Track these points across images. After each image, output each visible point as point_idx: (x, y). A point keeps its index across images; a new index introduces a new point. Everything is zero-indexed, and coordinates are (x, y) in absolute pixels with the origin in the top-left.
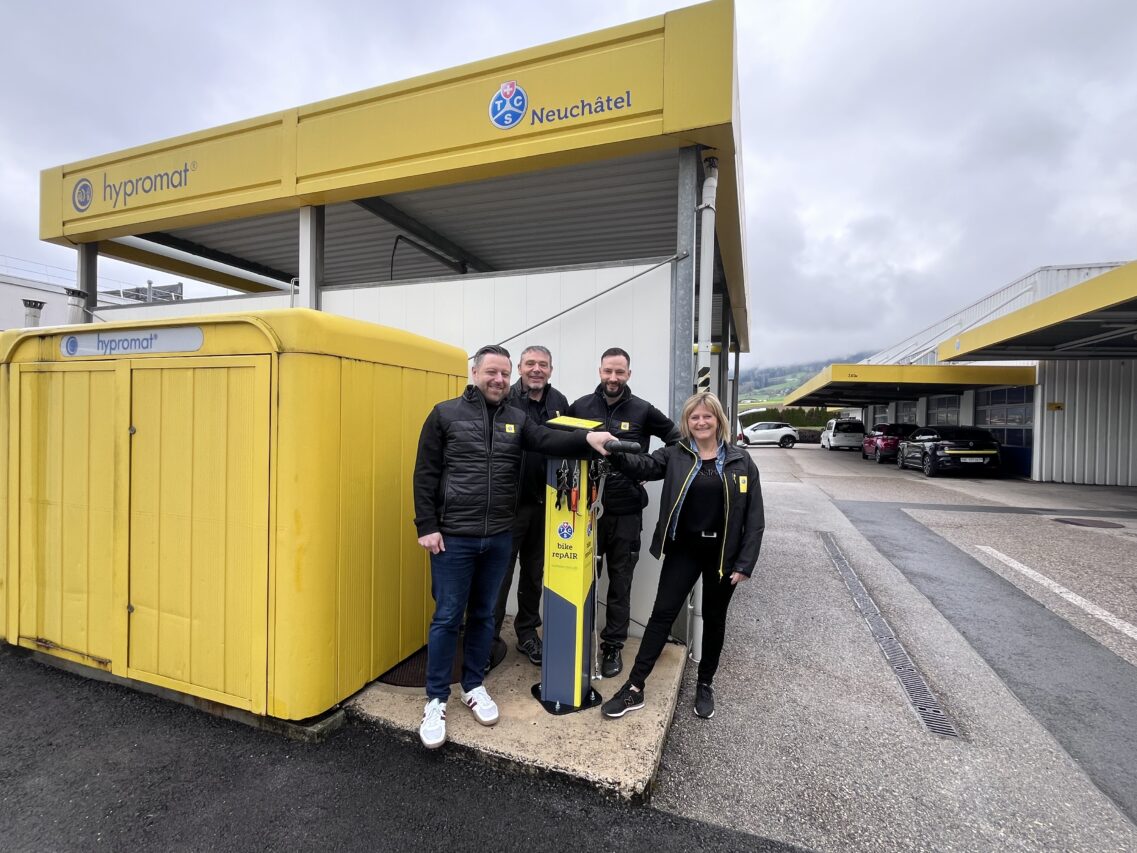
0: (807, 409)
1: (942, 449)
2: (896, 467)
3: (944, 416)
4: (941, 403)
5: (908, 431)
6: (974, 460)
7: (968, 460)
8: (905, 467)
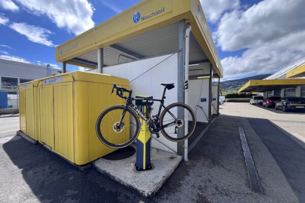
0: (247, 93)
1: (289, 104)
2: (274, 109)
3: (291, 94)
4: (289, 90)
5: (278, 99)
6: (301, 107)
7: (298, 107)
8: (277, 109)
